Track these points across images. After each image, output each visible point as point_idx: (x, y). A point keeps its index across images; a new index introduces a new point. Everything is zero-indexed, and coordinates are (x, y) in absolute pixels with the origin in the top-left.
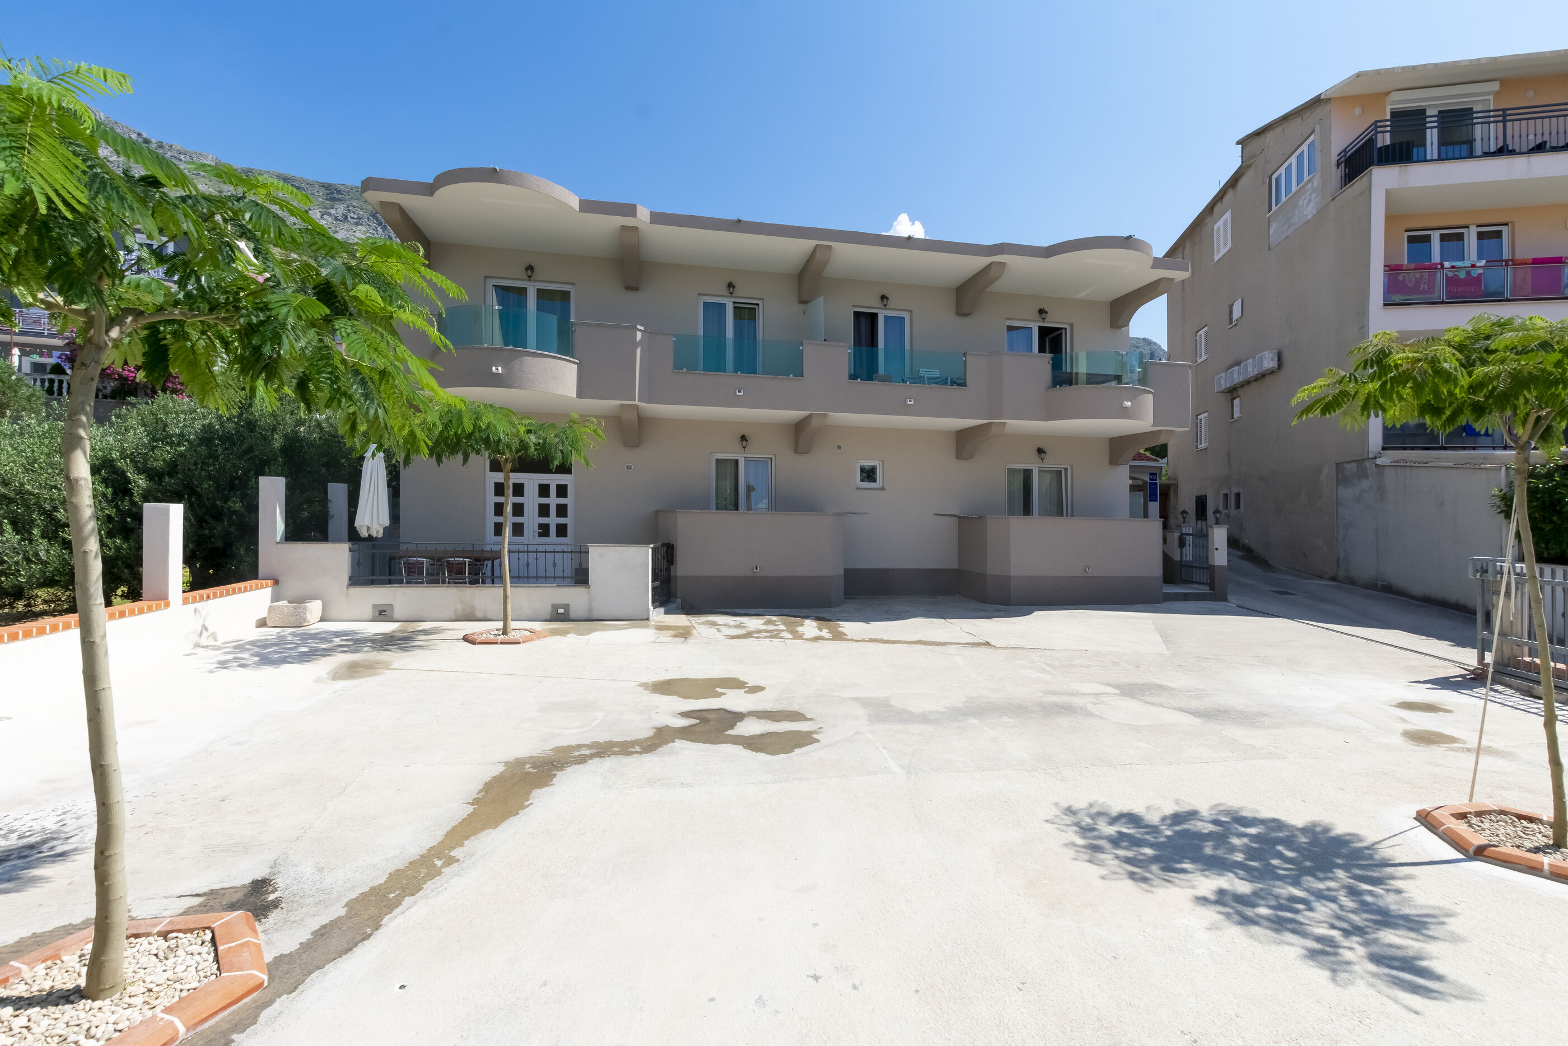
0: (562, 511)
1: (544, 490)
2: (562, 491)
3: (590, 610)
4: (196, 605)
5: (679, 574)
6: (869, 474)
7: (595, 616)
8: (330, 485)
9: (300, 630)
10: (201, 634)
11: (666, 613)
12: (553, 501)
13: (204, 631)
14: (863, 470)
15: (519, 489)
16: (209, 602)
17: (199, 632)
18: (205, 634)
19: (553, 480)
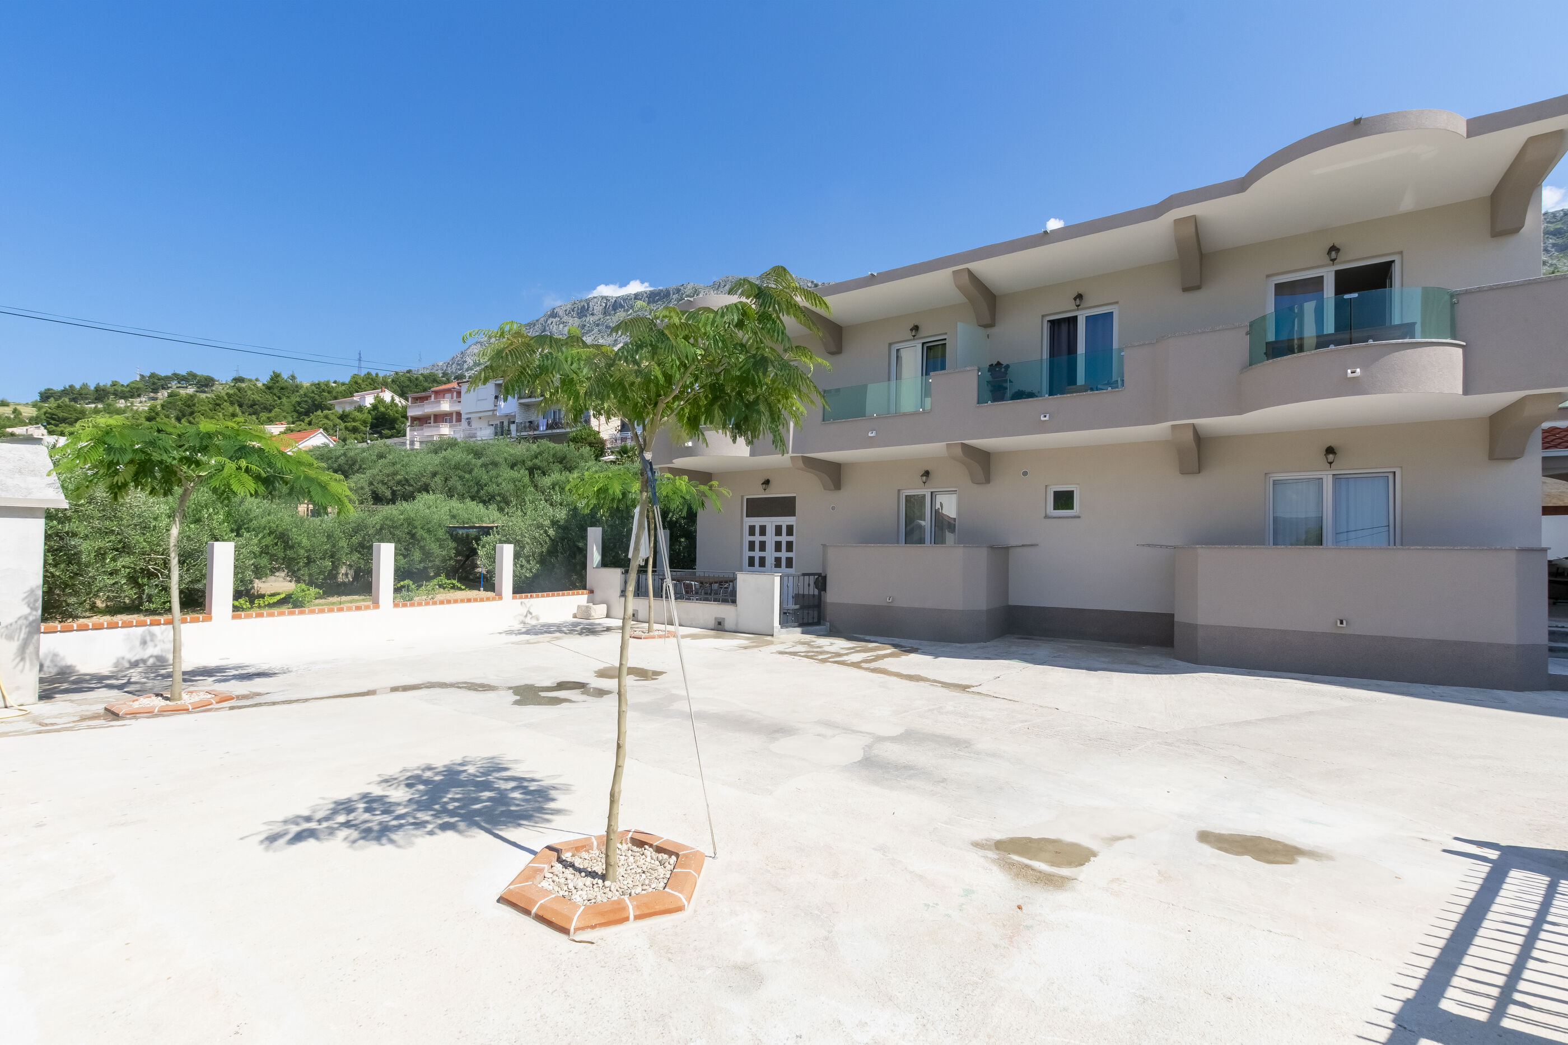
0: (790, 546)
1: (778, 531)
2: (790, 530)
3: (737, 624)
4: (523, 600)
5: (828, 601)
6: (1064, 500)
7: (741, 628)
8: (589, 529)
9: (588, 621)
10: (526, 616)
11: (803, 633)
12: (784, 538)
13: (529, 615)
14: (1057, 495)
15: (763, 531)
16: (532, 599)
17: (525, 614)
18: (529, 616)
19: (784, 521)
